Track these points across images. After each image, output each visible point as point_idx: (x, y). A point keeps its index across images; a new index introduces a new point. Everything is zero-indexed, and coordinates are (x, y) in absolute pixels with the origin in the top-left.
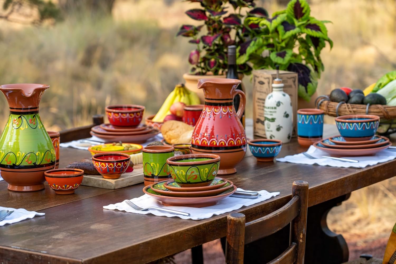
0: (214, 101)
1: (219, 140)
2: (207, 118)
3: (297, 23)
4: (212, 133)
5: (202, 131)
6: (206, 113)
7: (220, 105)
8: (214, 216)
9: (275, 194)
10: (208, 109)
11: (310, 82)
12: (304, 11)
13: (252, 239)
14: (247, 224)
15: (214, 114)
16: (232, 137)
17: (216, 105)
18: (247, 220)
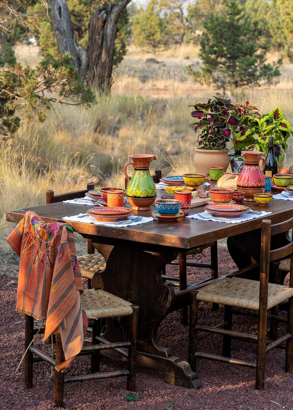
0: (249, 163)
1: (252, 183)
2: (245, 172)
3: (274, 122)
4: (248, 180)
5: (243, 178)
6: (245, 169)
7: (253, 165)
8: (242, 222)
9: (269, 213)
10: (246, 167)
11: (281, 154)
12: (279, 116)
13: (274, 233)
14: (272, 225)
15: (249, 170)
16: (258, 182)
17: (250, 165)
18: (272, 223)
